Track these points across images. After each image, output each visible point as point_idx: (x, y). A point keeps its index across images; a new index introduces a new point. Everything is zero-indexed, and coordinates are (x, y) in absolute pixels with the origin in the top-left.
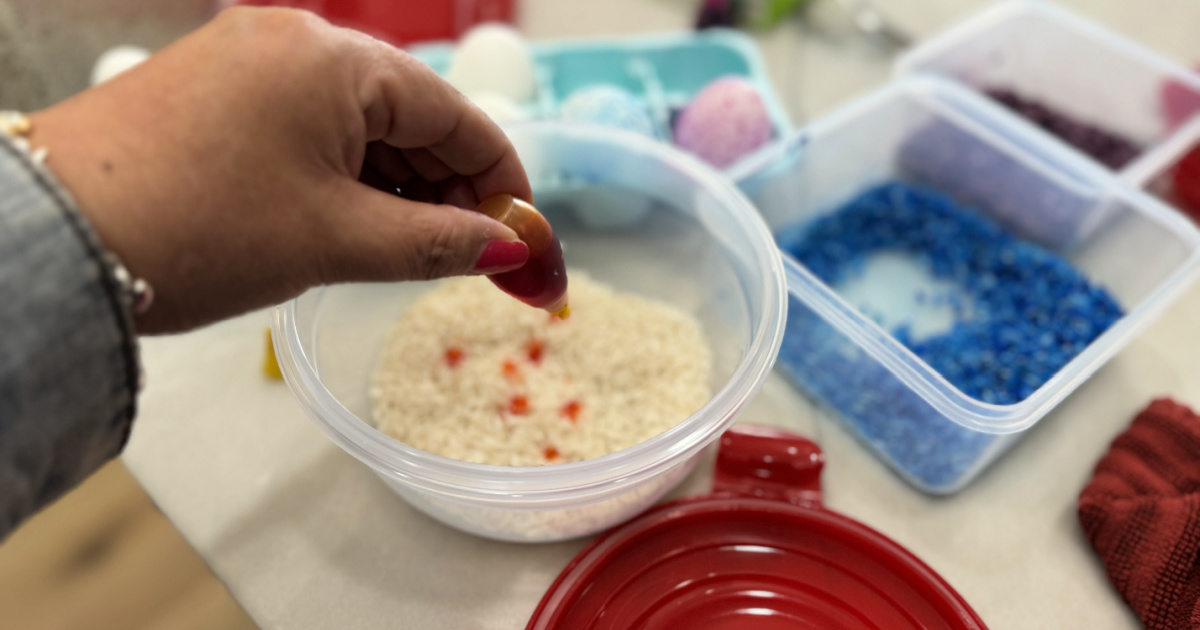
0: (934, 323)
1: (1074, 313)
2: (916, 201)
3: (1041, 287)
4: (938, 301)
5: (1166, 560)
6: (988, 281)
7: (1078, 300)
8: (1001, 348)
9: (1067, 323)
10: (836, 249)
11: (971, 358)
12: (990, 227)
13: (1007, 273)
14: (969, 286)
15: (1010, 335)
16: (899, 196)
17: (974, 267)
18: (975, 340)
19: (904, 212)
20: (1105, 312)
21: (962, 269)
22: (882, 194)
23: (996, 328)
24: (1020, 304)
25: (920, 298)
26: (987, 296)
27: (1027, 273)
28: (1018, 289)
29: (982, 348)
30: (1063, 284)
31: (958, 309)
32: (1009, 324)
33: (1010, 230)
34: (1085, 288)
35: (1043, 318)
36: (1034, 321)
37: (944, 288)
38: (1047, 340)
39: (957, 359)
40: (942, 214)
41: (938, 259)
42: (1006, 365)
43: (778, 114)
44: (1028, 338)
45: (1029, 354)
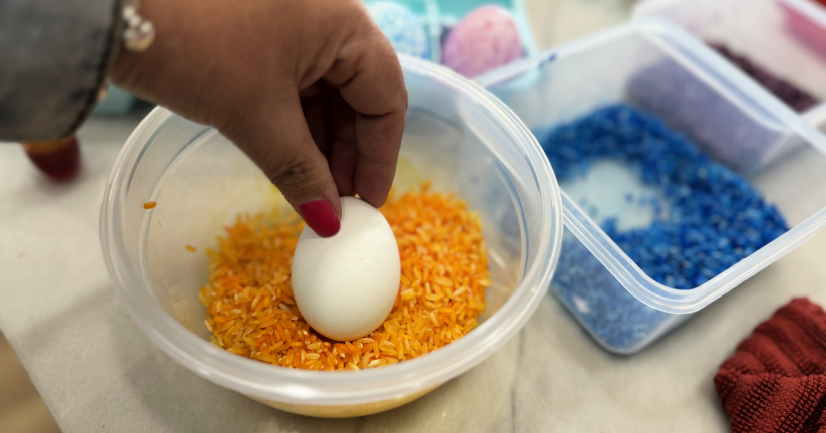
0: (636, 219)
1: (749, 223)
2: (637, 121)
3: (726, 199)
4: (642, 202)
5: (777, 427)
6: (685, 191)
7: (754, 214)
8: (686, 244)
9: (741, 231)
10: (569, 152)
11: (661, 249)
12: (693, 149)
13: (700, 186)
14: (669, 193)
15: (694, 235)
16: (624, 116)
17: (675, 179)
18: (667, 236)
19: (627, 129)
20: (773, 225)
21: (665, 180)
22: (612, 113)
23: (684, 228)
24: (707, 211)
25: (629, 198)
26: (682, 202)
27: (716, 188)
28: (707, 200)
29: (671, 244)
30: (743, 200)
31: (657, 210)
32: (694, 226)
33: (707, 153)
34: (760, 204)
35: (724, 225)
36: (716, 226)
37: (649, 193)
38: (723, 242)
39: (649, 250)
40: (656, 134)
41: (648, 170)
42: (688, 259)
43: (528, 39)
44: (709, 239)
45: (707, 252)
